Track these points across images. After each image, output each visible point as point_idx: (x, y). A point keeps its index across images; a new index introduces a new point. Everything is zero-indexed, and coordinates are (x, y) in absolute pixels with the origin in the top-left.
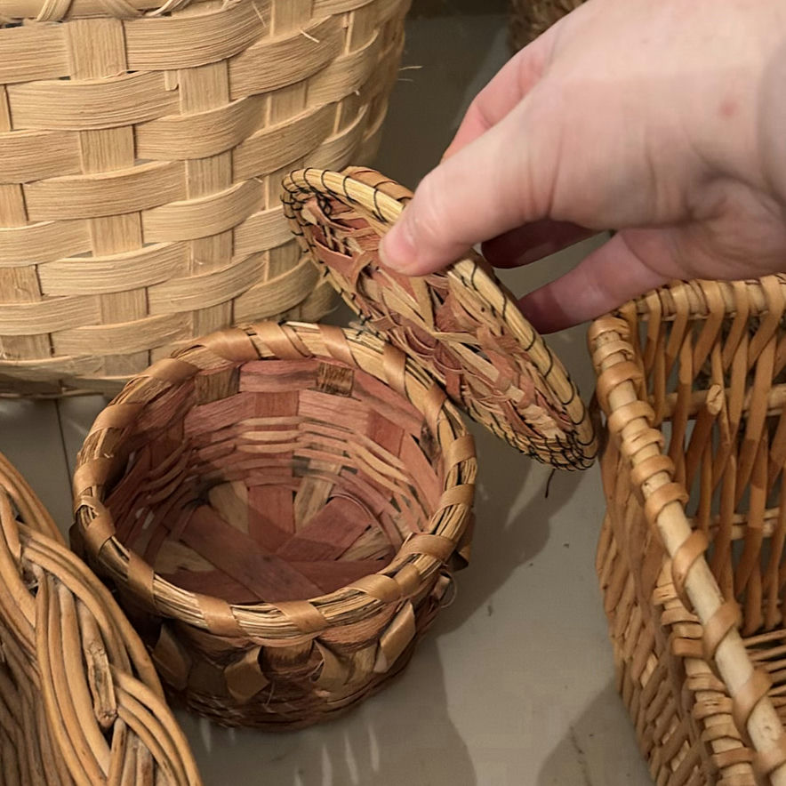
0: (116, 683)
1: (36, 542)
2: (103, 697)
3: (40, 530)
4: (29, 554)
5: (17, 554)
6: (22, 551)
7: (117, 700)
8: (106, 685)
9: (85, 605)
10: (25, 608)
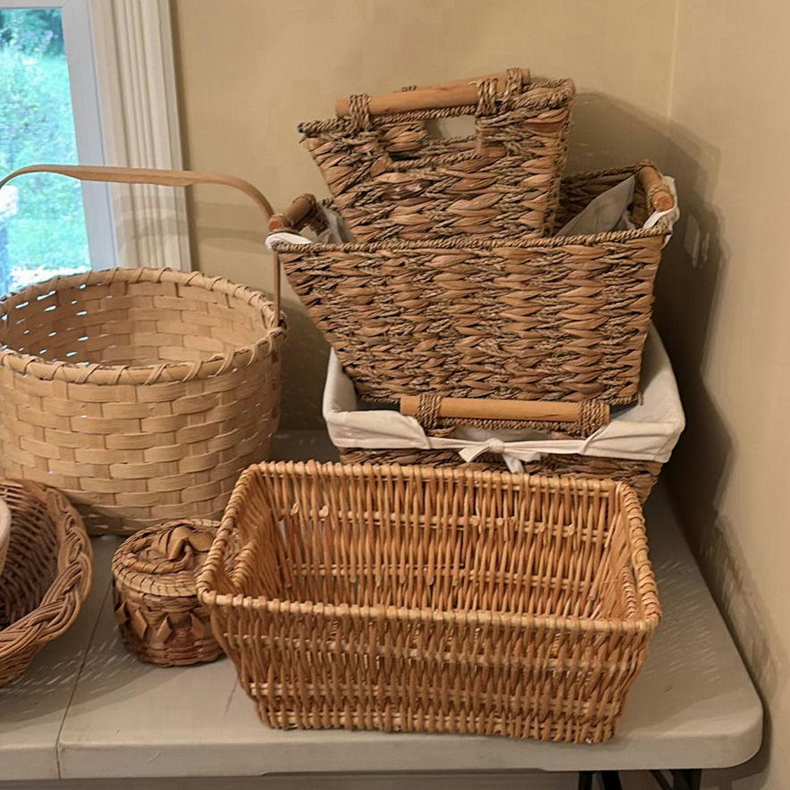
2: (73, 555)
7: (76, 557)
9: (82, 541)
10: (63, 537)
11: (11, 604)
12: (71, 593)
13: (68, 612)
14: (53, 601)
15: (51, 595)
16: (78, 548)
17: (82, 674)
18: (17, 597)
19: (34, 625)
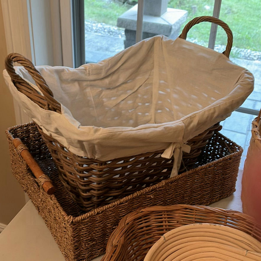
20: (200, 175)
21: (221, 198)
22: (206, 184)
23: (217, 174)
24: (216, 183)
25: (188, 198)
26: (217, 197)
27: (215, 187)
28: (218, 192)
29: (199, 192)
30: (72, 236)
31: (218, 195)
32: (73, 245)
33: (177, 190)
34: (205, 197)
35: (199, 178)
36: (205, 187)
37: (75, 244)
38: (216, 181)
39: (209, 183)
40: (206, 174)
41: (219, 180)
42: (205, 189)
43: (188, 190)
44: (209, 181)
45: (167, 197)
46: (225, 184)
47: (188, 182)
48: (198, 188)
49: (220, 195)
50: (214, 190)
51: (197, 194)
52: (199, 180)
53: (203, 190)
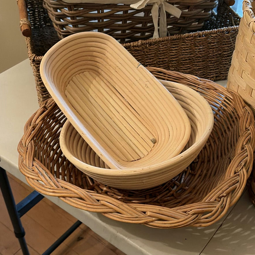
0: (242, 168)
1: (249, 145)
2: (239, 168)
3: (251, 145)
4: (246, 145)
5: (244, 144)
6: (245, 144)
7: (240, 170)
8: (240, 167)
9: (248, 158)
10: (239, 150)
11: (202, 162)
12: (225, 198)
13: (218, 213)
14: (211, 200)
15: (212, 195)
16: (243, 164)
17: (218, 232)
18: (206, 161)
19: (194, 214)
20: (187, 43)
21: (218, 78)
22: (197, 57)
23: (211, 48)
24: (210, 59)
25: (173, 69)
26: (212, 76)
27: (209, 63)
28: (214, 71)
29: (189, 65)
30: (37, 75)
31: (214, 75)
32: (40, 86)
33: (159, 56)
34: (197, 74)
35: (187, 47)
36: (195, 61)
37: (42, 86)
38: (211, 56)
39: (200, 57)
40: (196, 44)
41: (214, 55)
42: (196, 63)
43: (173, 59)
44: (200, 54)
45: (147, 61)
46: (223, 63)
47: (172, 49)
48: (186, 60)
49: (216, 75)
50: (208, 67)
51: (186, 67)
52: (187, 50)
53: (194, 63)
